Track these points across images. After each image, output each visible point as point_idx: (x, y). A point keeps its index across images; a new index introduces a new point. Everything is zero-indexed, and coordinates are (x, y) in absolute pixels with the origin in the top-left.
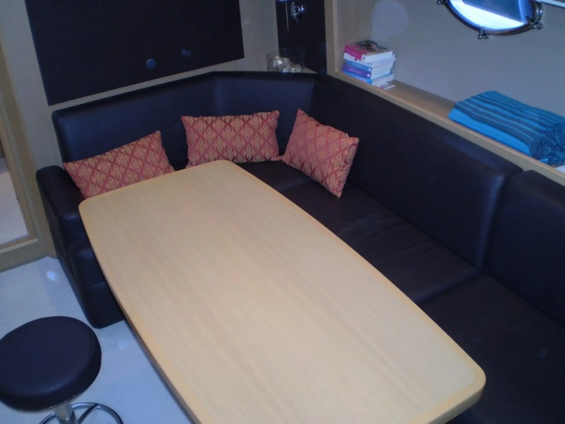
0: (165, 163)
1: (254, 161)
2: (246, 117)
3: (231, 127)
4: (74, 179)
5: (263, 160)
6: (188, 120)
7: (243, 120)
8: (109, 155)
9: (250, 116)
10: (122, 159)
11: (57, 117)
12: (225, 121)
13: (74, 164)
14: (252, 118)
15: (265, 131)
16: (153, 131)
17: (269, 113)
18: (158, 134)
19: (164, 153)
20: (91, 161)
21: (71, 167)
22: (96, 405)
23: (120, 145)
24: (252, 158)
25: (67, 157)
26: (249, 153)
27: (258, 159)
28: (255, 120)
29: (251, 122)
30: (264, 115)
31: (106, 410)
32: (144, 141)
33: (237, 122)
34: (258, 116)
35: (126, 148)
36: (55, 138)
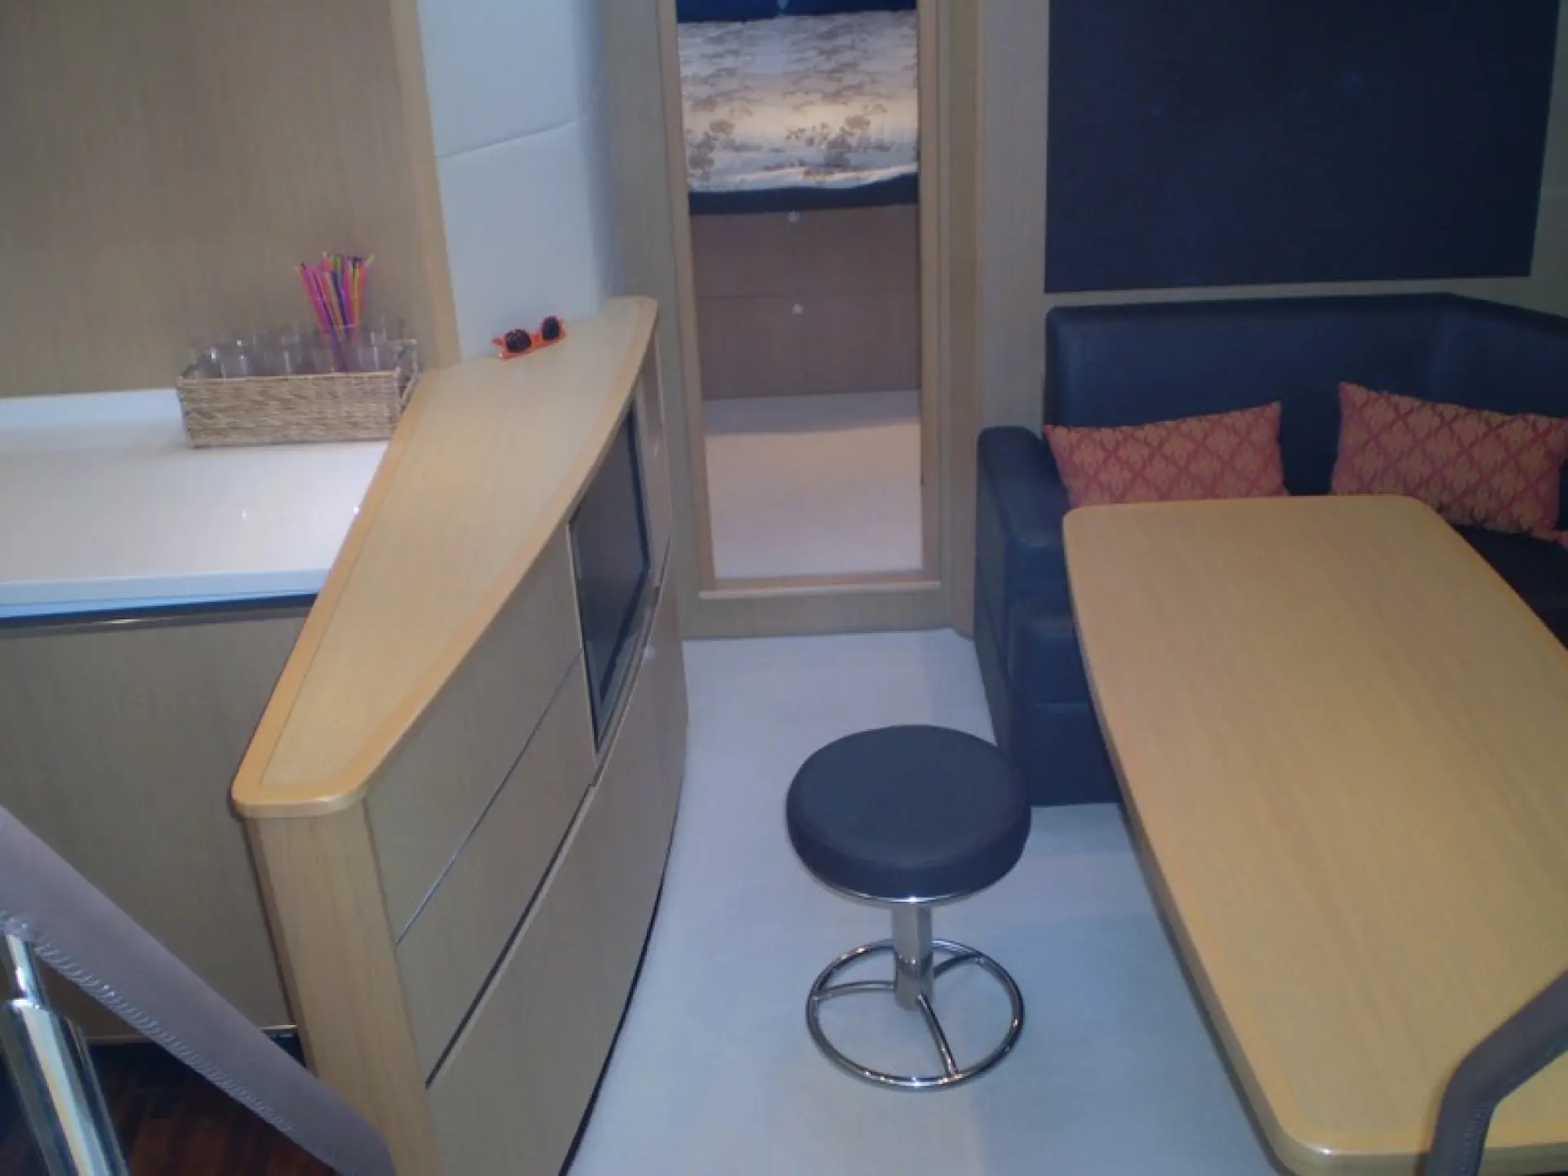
0: (1275, 477)
1: (1489, 526)
2: (1497, 418)
3: (1452, 431)
4: (1060, 465)
5: (1512, 531)
6: (1354, 394)
7: (1488, 424)
8: (1150, 431)
9: (1507, 418)
10: (1178, 447)
11: (1056, 321)
12: (1441, 415)
13: (1069, 431)
14: (1511, 421)
15: (1535, 460)
16: (1266, 401)
17: (1555, 421)
18: (1274, 409)
19: (1277, 458)
20: (1107, 435)
21: (1062, 438)
22: (979, 955)
23: (1180, 414)
24: (1485, 520)
25: (1056, 413)
26: (1481, 505)
27: (1501, 524)
28: (1517, 429)
29: (1505, 431)
30: (1543, 422)
31: (993, 968)
32: (1237, 419)
33: (1471, 425)
34: (1526, 420)
35: (1193, 425)
36: (1039, 366)
